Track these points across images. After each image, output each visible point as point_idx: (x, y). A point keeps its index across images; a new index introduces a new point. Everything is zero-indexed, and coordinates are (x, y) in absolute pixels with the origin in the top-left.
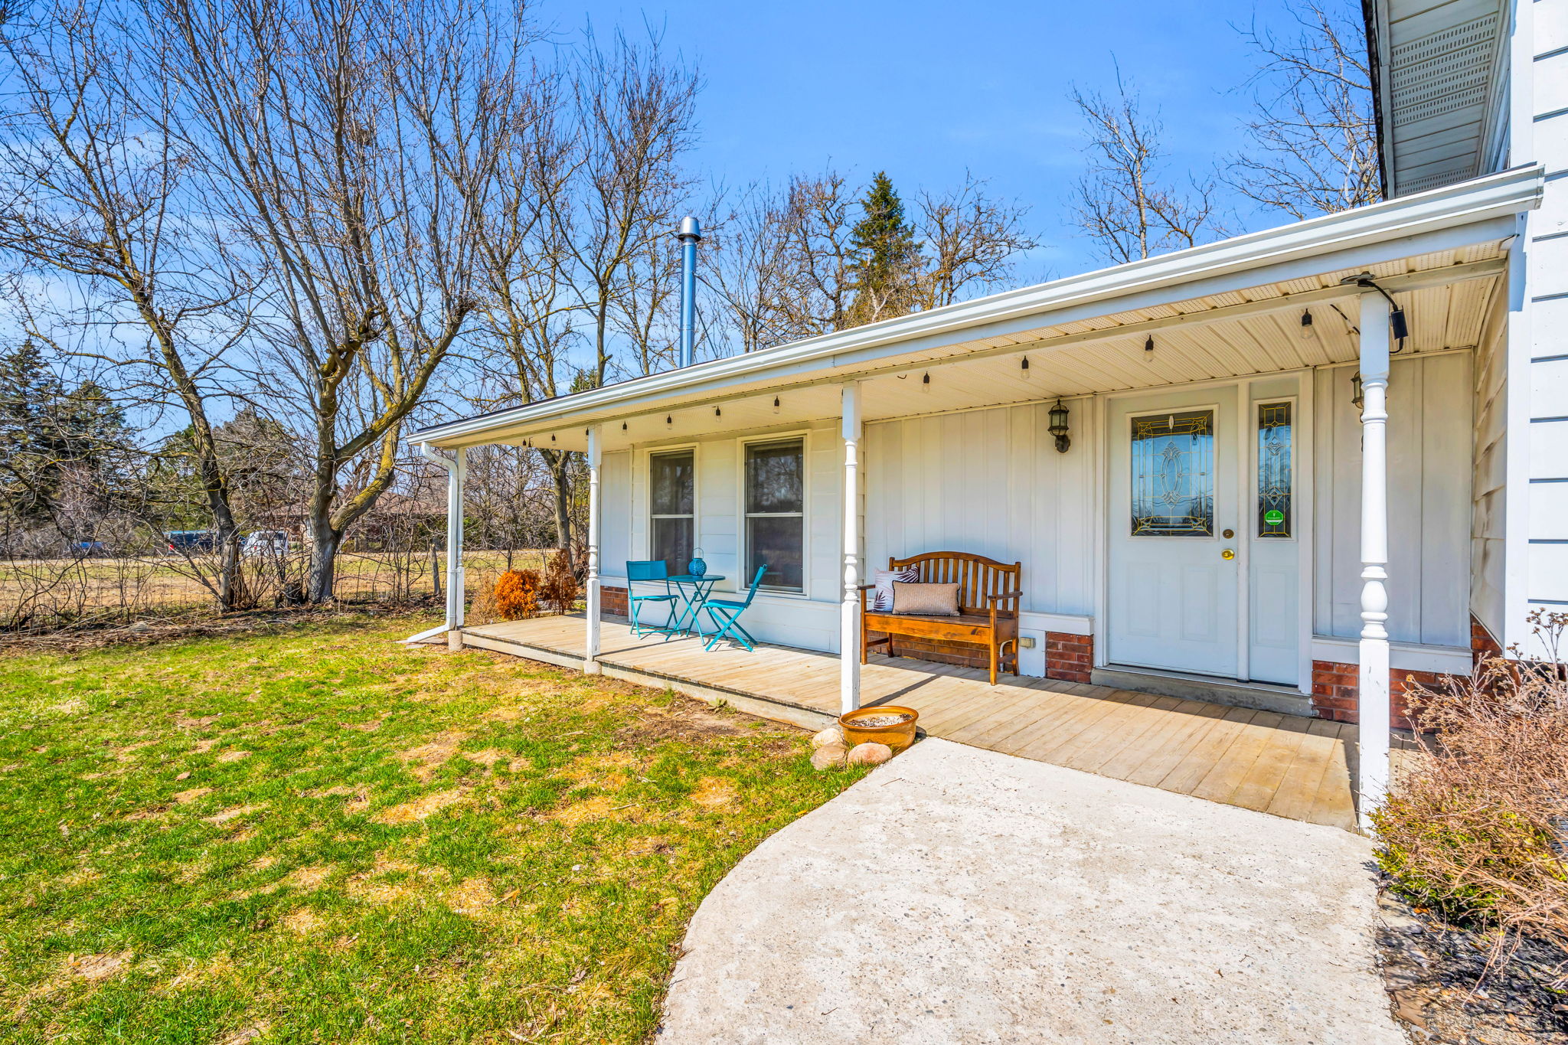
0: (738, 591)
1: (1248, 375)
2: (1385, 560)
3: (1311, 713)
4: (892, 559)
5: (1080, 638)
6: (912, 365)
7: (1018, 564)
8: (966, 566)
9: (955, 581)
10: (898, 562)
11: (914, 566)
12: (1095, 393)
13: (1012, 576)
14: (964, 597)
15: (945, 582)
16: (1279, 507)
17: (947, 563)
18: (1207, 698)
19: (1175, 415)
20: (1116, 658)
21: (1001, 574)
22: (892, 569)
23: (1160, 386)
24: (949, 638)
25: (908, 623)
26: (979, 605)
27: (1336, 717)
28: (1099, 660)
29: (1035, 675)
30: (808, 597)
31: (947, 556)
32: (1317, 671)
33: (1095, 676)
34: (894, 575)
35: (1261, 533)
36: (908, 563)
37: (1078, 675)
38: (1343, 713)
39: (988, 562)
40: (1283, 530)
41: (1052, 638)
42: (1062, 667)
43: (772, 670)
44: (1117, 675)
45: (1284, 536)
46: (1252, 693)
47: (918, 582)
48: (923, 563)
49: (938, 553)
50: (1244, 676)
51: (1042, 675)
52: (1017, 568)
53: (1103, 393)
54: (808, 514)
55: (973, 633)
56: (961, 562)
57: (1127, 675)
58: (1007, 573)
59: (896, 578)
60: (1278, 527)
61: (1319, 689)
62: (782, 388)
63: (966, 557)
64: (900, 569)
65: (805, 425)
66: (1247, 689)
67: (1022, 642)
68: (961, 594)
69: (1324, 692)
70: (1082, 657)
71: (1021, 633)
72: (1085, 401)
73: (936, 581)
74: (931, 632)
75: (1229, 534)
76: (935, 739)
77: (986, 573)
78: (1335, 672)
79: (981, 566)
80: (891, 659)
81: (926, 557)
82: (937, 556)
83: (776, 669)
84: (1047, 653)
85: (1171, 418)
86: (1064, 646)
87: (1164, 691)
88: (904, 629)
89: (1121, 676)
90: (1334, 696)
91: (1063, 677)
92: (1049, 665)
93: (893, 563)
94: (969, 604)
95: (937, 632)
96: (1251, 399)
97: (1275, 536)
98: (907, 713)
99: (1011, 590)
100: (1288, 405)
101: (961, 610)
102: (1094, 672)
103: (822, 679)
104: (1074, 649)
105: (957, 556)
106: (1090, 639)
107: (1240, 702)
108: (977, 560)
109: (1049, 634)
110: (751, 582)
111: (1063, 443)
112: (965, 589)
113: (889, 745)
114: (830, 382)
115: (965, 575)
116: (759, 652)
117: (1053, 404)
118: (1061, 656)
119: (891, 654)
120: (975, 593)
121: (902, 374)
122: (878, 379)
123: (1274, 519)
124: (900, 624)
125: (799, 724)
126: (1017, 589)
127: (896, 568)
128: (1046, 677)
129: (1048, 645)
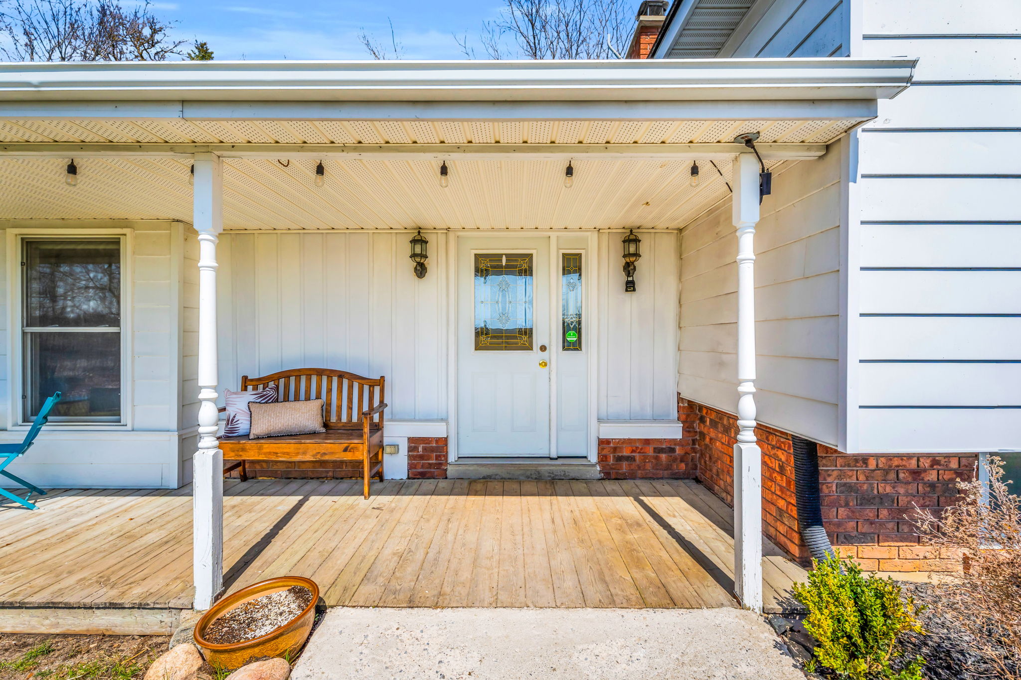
0: (9, 427)
1: (559, 230)
2: (754, 377)
3: (599, 476)
4: (245, 379)
5: (438, 440)
6: (303, 146)
7: (382, 377)
8: (330, 382)
9: (318, 397)
10: (252, 380)
11: (272, 384)
12: (448, 229)
13: (377, 390)
14: (328, 412)
15: (308, 399)
16: (574, 329)
17: (309, 380)
18: (534, 476)
19: (507, 255)
20: (465, 452)
21: (366, 388)
22: (245, 388)
23: (500, 230)
24: (319, 457)
25: (269, 447)
26: (344, 419)
27: (613, 476)
28: (452, 458)
29: (398, 477)
30: (129, 427)
31: (309, 373)
32: (602, 446)
33: (451, 471)
34: (249, 396)
35: (564, 348)
36: (264, 381)
37: (436, 471)
38: (617, 473)
39: (353, 377)
40: (576, 346)
41: (414, 443)
42: (422, 467)
43: (69, 537)
44: (467, 468)
45: (577, 350)
46: (563, 468)
47: (277, 401)
48: (282, 381)
49: (299, 370)
50: (554, 454)
51: (405, 477)
52: (381, 382)
53: (455, 230)
54: (126, 329)
55: (346, 450)
56: (325, 378)
57: (475, 467)
58: (372, 387)
59: (252, 398)
60: (574, 344)
61: (602, 459)
62: (83, 146)
63: (330, 373)
64: (255, 388)
65: (125, 223)
66: (559, 465)
67: (388, 450)
68: (326, 410)
69: (606, 461)
70: (440, 456)
71: (386, 441)
72: (439, 235)
73: (297, 399)
74: (298, 454)
75: (543, 348)
76: (339, 611)
77: (351, 388)
78: (612, 445)
79: (345, 382)
80: (245, 485)
81: (286, 375)
82: (298, 373)
83: (76, 534)
84: (409, 456)
85: (504, 256)
86: (424, 449)
87: (504, 476)
88: (265, 454)
89: (471, 468)
90: (612, 462)
91: (423, 476)
92: (411, 467)
93: (246, 382)
94: (334, 419)
95: (304, 453)
96: (558, 249)
97: (572, 350)
98: (300, 584)
99: (376, 403)
100: (580, 255)
101: (326, 425)
102: (449, 468)
103: (154, 537)
104: (432, 450)
105: (320, 372)
106: (446, 440)
107: (556, 475)
108: (341, 375)
109: (411, 440)
110: (35, 412)
111: (421, 270)
112: (329, 404)
113: (281, 655)
114: (172, 149)
115: (329, 391)
116: (48, 507)
117: (414, 234)
118: (421, 457)
119: (244, 478)
120: (340, 408)
121: (284, 156)
122: (250, 159)
123: (572, 337)
124: (260, 449)
125: (118, 631)
126: (382, 402)
127: (250, 388)
128: (409, 478)
129: (410, 449)
